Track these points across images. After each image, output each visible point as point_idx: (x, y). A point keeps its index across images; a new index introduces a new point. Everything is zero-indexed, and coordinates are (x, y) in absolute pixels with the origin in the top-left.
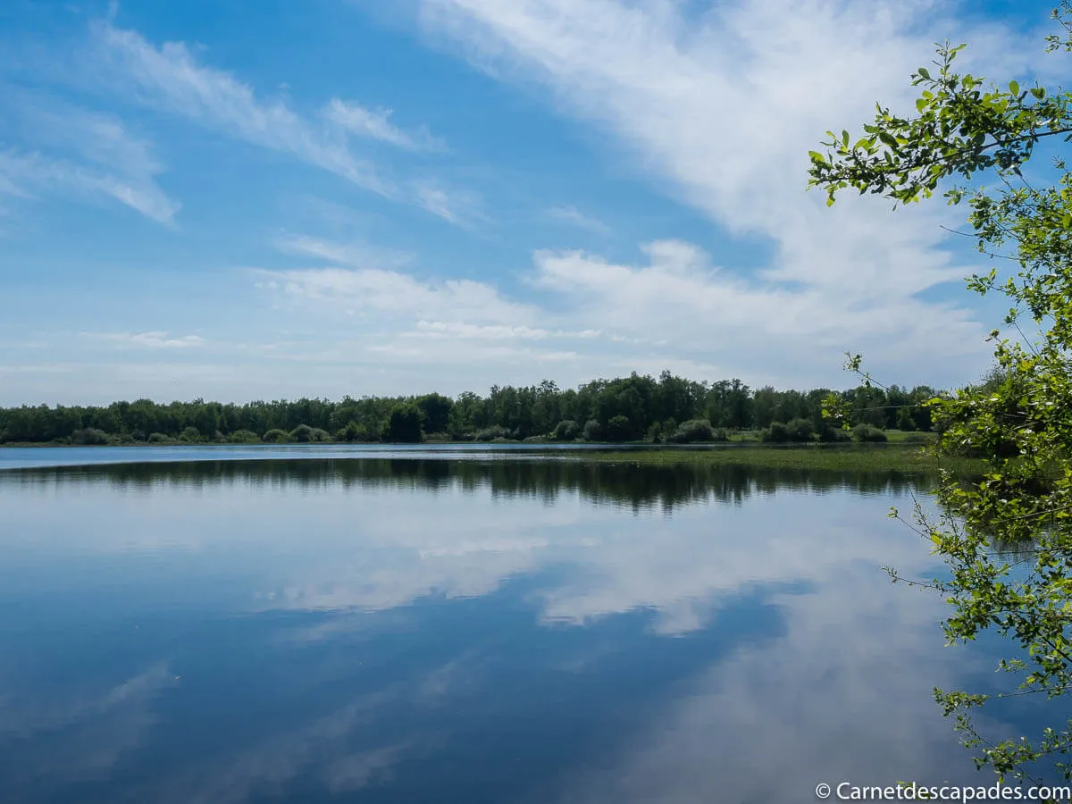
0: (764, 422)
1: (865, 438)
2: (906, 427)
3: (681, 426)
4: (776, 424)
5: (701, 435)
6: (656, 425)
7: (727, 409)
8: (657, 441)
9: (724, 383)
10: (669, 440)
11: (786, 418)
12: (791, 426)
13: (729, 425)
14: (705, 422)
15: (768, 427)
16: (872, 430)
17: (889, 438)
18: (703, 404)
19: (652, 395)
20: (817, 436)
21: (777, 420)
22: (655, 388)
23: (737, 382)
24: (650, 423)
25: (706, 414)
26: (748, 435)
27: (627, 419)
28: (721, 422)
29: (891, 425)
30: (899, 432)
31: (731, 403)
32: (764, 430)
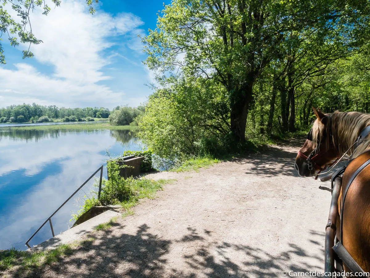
0: (63, 117)
1: (89, 120)
2: (99, 117)
3: (40, 118)
4: (67, 117)
5: (46, 121)
6: (32, 118)
7: (52, 113)
8: (33, 122)
9: (52, 106)
10: (36, 122)
11: (69, 115)
12: (70, 118)
13: (53, 118)
14: (47, 117)
15: (64, 118)
16: (91, 118)
17: (95, 120)
18: (45, 112)
19: (30, 109)
20: (77, 120)
21: (66, 116)
22: (31, 108)
23: (55, 106)
24: (30, 117)
25: (47, 115)
26: (59, 120)
27: (23, 116)
28: (51, 117)
29: (95, 117)
30: (97, 118)
31: (53, 112)
32: (63, 119)
